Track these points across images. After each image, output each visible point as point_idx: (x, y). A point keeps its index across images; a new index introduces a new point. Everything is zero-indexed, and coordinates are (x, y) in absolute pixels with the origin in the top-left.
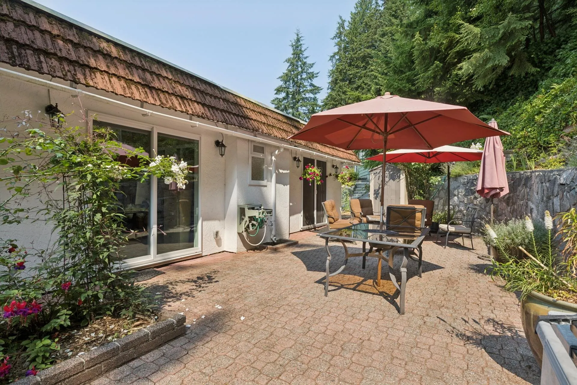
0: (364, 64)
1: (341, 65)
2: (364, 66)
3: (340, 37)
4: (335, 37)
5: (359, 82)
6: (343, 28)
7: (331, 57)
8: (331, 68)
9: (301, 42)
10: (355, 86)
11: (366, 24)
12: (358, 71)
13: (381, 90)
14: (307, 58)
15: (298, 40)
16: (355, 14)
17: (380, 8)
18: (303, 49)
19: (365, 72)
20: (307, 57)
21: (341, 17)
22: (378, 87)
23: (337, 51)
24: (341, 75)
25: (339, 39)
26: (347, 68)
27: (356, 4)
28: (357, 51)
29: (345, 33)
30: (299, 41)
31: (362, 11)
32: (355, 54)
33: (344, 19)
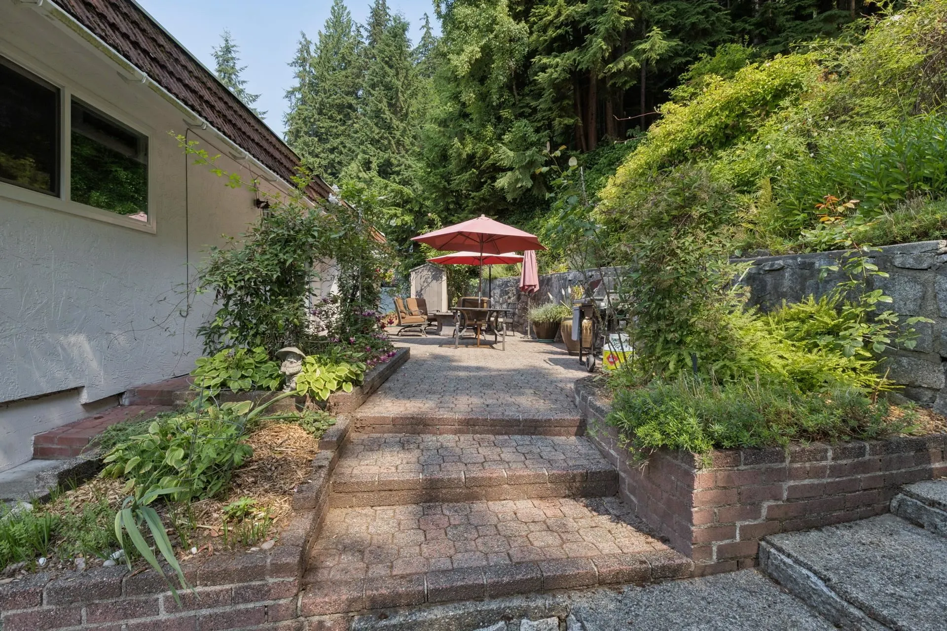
0: (341, 116)
1: (307, 110)
2: (341, 120)
3: (302, 65)
4: (292, 64)
5: (335, 142)
6: (308, 52)
7: (289, 92)
8: (289, 111)
9: (233, 55)
10: (328, 146)
11: (343, 58)
12: (333, 124)
13: (371, 162)
14: (245, 84)
15: (228, 50)
16: (326, 36)
17: (363, 40)
18: (237, 67)
19: (343, 128)
20: (244, 82)
21: (304, 36)
22: (367, 156)
23: (298, 85)
24: (306, 125)
25: (301, 69)
26: (316, 116)
27: (327, 22)
28: (331, 95)
29: (310, 61)
30: (230, 52)
31: (336, 35)
32: (328, 98)
33: (309, 39)
